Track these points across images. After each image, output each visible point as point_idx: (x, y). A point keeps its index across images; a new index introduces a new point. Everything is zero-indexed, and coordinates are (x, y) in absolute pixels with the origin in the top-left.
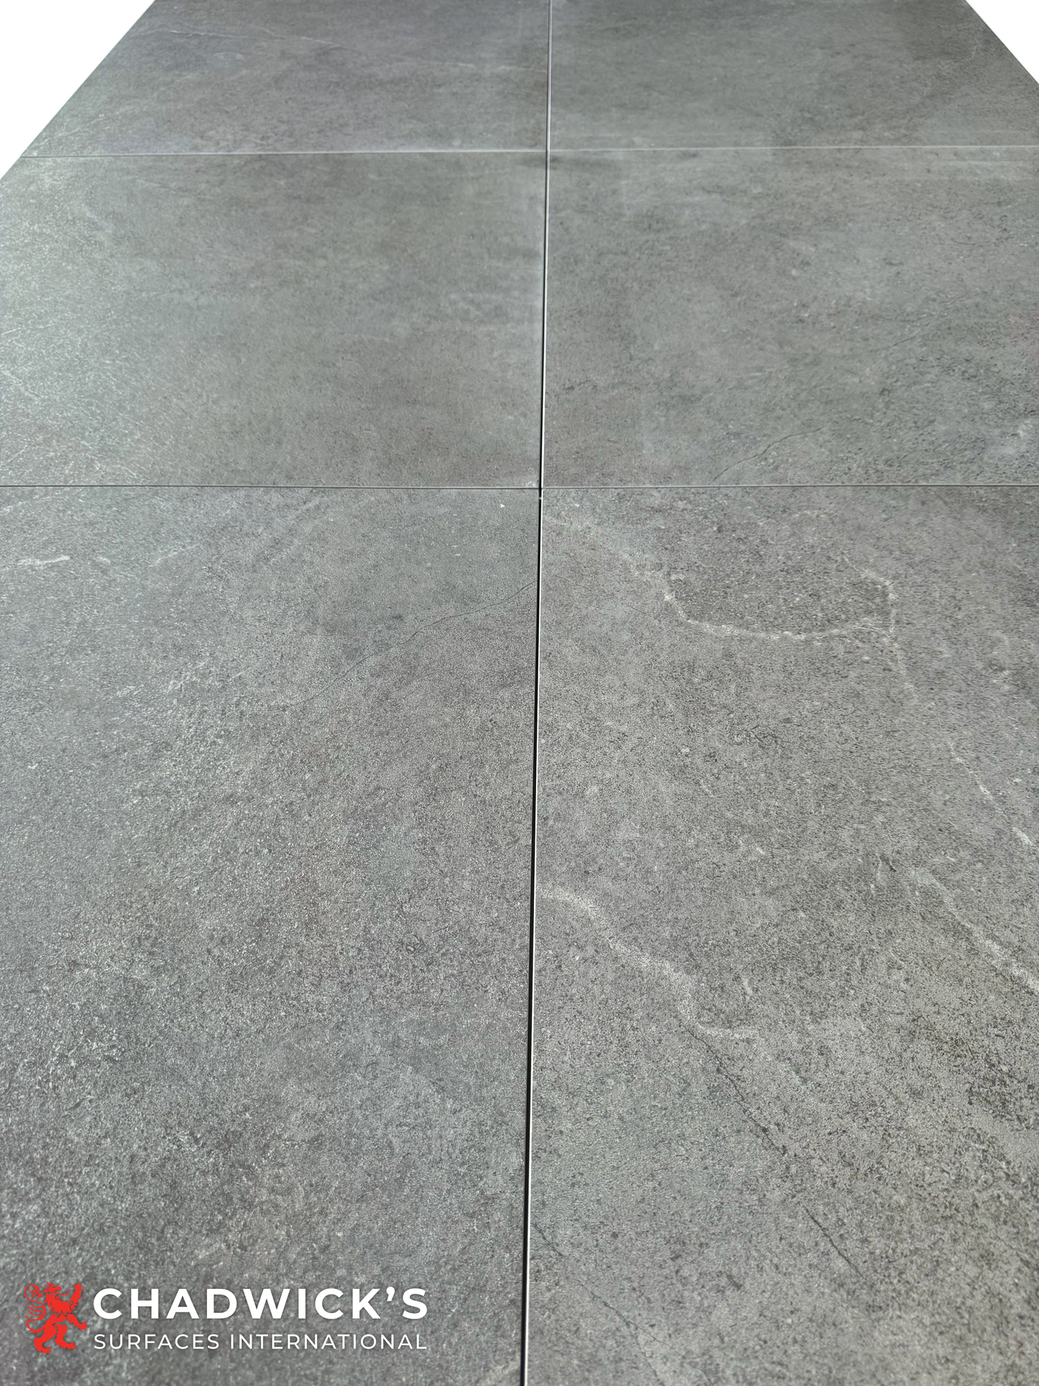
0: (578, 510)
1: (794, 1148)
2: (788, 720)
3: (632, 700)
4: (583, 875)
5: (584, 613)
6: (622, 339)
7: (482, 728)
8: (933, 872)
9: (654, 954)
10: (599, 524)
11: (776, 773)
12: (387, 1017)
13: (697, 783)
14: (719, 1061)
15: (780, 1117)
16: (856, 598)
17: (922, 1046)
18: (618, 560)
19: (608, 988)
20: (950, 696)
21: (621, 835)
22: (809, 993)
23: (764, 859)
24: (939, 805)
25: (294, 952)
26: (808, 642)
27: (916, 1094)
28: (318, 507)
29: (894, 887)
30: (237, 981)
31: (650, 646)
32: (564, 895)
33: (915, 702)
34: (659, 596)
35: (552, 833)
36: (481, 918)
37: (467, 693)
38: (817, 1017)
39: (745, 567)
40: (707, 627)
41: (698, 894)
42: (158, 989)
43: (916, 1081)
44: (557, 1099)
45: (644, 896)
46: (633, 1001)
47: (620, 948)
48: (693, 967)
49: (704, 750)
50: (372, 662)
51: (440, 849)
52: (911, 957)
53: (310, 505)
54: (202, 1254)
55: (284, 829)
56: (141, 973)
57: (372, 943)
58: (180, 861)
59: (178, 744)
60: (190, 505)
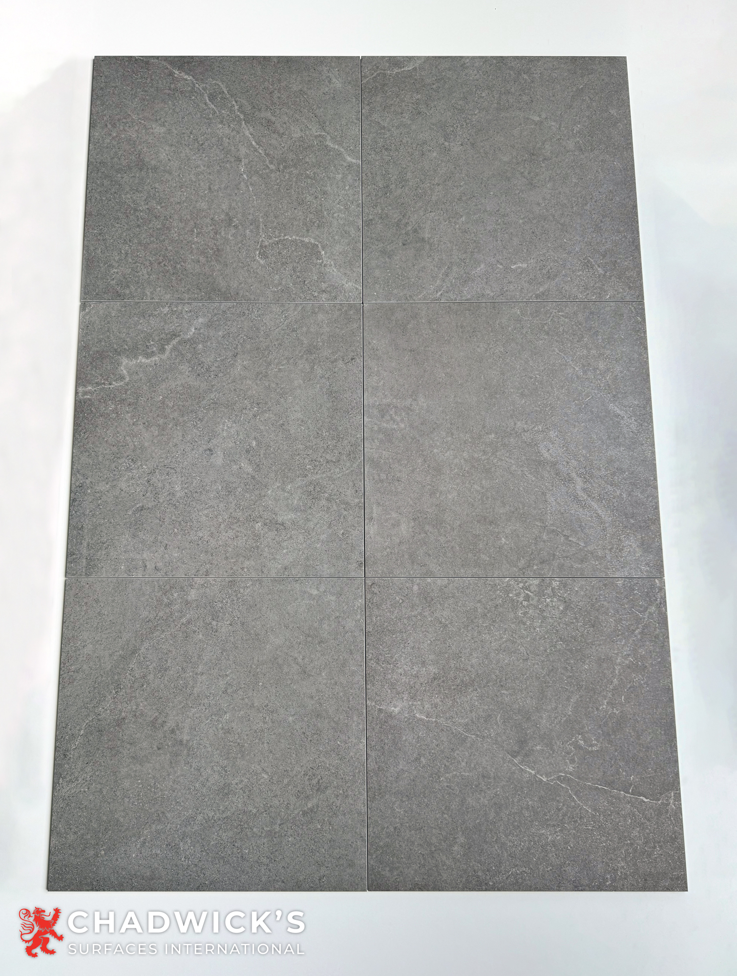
0: (350, 292)
1: (310, 114)
2: (295, 209)
3: (336, 215)
4: (350, 166)
5: (348, 247)
6: (331, 392)
7: (376, 206)
8: (269, 168)
9: (335, 148)
10: (343, 285)
11: (301, 193)
12: (391, 136)
13: (321, 190)
14: (323, 128)
15: (312, 119)
16: (268, 252)
17: (282, 131)
18: (338, 269)
19: (345, 141)
20: (251, 217)
21: (340, 176)
22: (302, 141)
23: (307, 170)
24: (263, 185)
25: (414, 148)
26: (285, 235)
27: (285, 123)
28: (437, 292)
29: (279, 164)
30: (425, 143)
31: (330, 234)
32: (354, 161)
33: (261, 215)
34: (326, 253)
35: (357, 176)
36: (373, 156)
37: (381, 217)
38: (302, 137)
39: (299, 265)
40: (312, 241)
41: (324, 162)
42: (442, 140)
43: (285, 126)
44: (355, 121)
45: (336, 161)
46: (339, 139)
47: (342, 150)
48: (326, 146)
49: (318, 200)
50: (409, 228)
51: (384, 172)
52: (279, 149)
53: (439, 293)
54: (419, 96)
55: (423, 177)
56: (447, 144)
57: (397, 150)
58: (445, 169)
59: (456, 200)
60: (480, 292)
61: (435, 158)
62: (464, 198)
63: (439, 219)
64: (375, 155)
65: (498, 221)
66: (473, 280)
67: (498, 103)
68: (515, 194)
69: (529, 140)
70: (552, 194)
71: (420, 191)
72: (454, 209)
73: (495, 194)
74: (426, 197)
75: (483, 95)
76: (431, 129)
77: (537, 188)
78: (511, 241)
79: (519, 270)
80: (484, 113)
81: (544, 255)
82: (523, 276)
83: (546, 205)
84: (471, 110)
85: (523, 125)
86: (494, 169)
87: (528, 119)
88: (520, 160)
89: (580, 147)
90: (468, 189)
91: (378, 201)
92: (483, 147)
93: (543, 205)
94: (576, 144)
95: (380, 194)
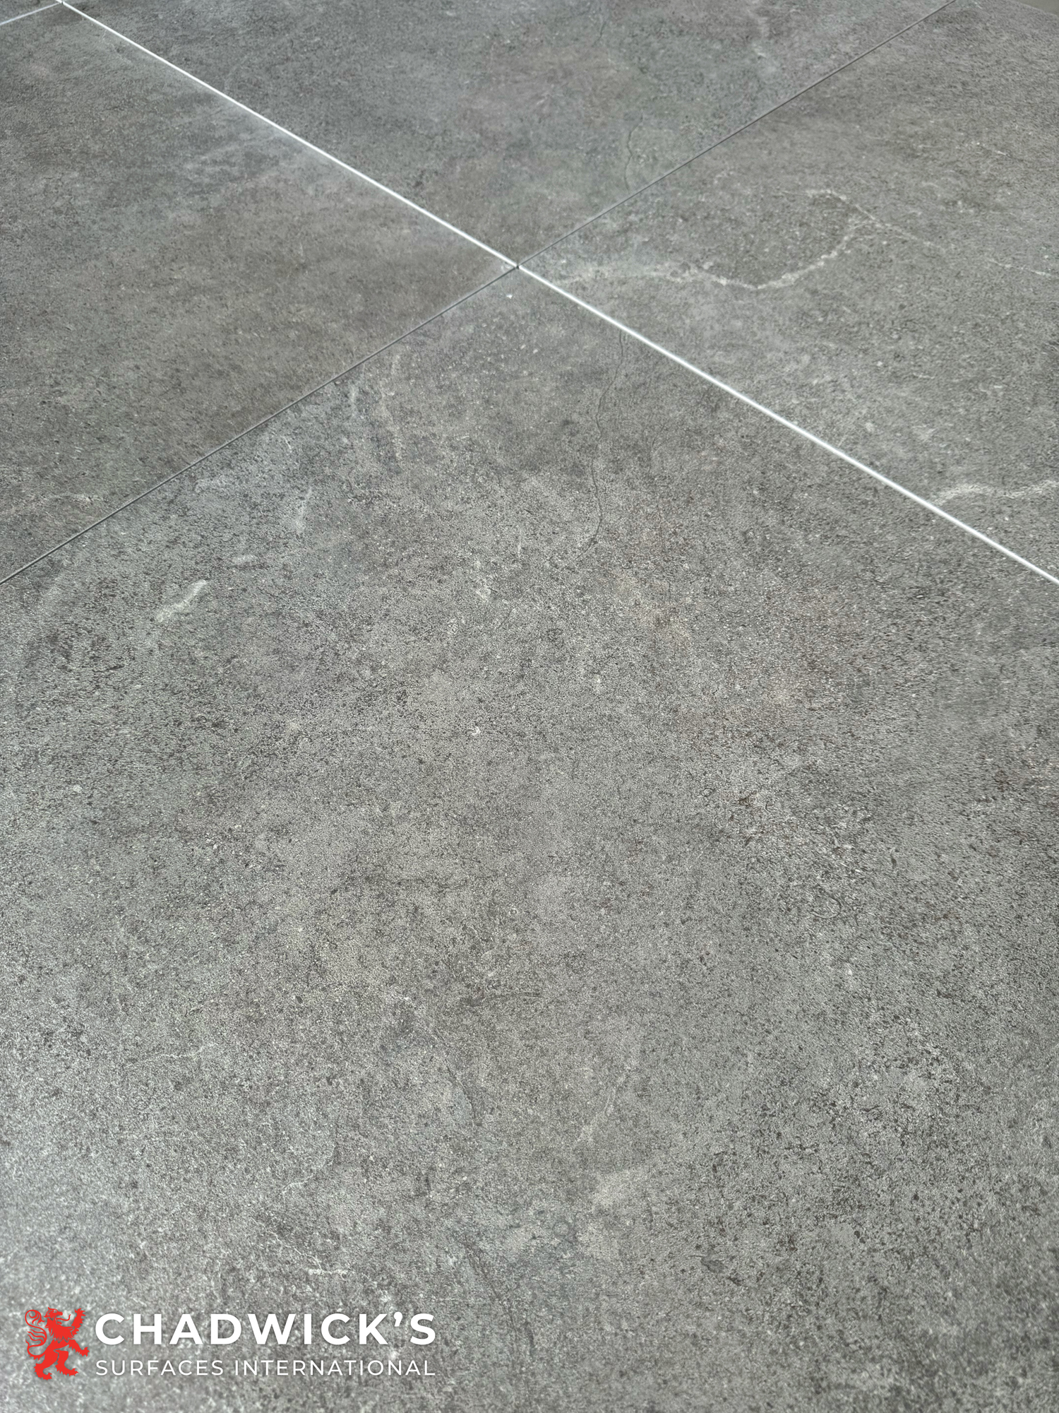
0: (569, 264)
2: (902, 307)
3: (805, 358)
4: (940, 476)
5: (688, 328)
6: (398, 127)
7: (745, 445)
9: (1036, 483)
10: (600, 265)
11: (941, 340)
12: (969, 640)
13: (914, 377)
16: (826, 211)
18: (652, 279)
19: (1043, 519)
21: (924, 437)
23: (1006, 390)
24: (1034, 297)
25: (860, 661)
26: (841, 254)
28: (363, 393)
30: (857, 704)
31: (762, 319)
34: (717, 285)
36: (928, 546)
37: (698, 432)
39: (737, 232)
40: (775, 284)
41: (1006, 434)
42: (820, 757)
45: (985, 459)
47: (1016, 495)
49: (888, 356)
50: (600, 464)
51: (842, 532)
53: (354, 395)
55: (729, 606)
56: (794, 762)
57: (895, 614)
58: (697, 683)
59: (561, 624)
60: (244, 465)
61: (768, 688)
62: (543, 648)
63: (549, 541)
64: (926, 554)
65: (373, 669)
66: (290, 476)
67: (822, 1101)
68: (394, 794)
69: (543, 1053)
70: (256, 911)
71: (686, 566)
72: (537, 597)
73: (462, 739)
74: (651, 566)
75: (913, 1078)
76: (899, 766)
77: (337, 882)
78: (274, 646)
79: (172, 588)
80: (822, 999)
81: (121, 690)
82: (147, 585)
83: (247, 850)
84: (877, 964)
85: (629, 1096)
86: (551, 814)
87: (642, 1153)
88: (497, 933)
89: (302, 1240)
90: (562, 680)
91: (756, 459)
92: (670, 859)
93: (260, 844)
94: (335, 1236)
95: (776, 478)
